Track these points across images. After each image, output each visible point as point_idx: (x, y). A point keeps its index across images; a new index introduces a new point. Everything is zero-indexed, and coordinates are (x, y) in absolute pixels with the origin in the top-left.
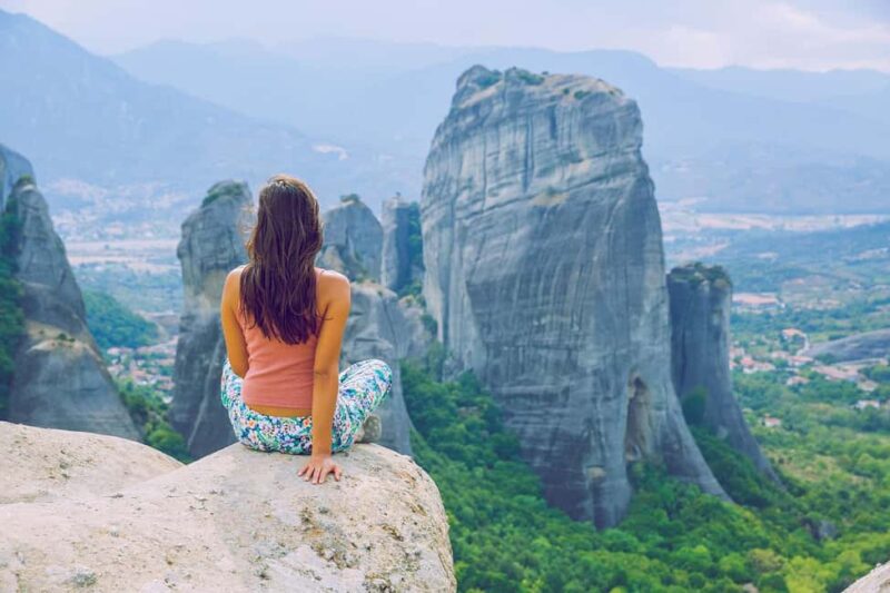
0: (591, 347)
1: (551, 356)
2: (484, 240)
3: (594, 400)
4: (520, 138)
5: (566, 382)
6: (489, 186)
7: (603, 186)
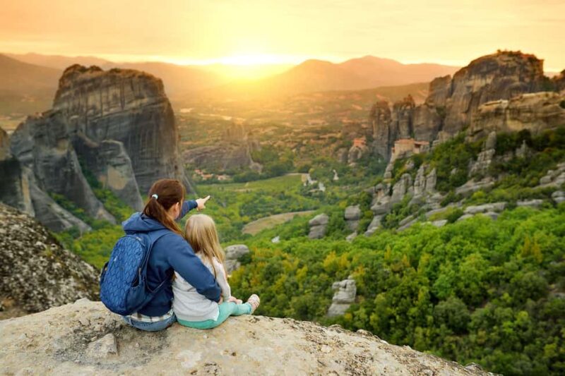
0: (164, 156)
1: (149, 161)
2: (108, 126)
6: (104, 108)
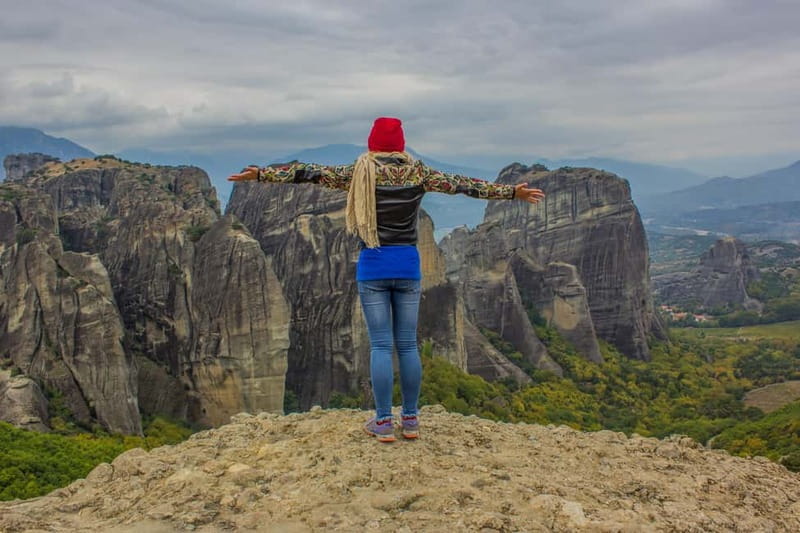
0: (628, 286)
1: (607, 292)
2: (553, 244)
3: (632, 310)
4: (568, 197)
5: (617, 302)
6: (549, 220)
7: (618, 217)
